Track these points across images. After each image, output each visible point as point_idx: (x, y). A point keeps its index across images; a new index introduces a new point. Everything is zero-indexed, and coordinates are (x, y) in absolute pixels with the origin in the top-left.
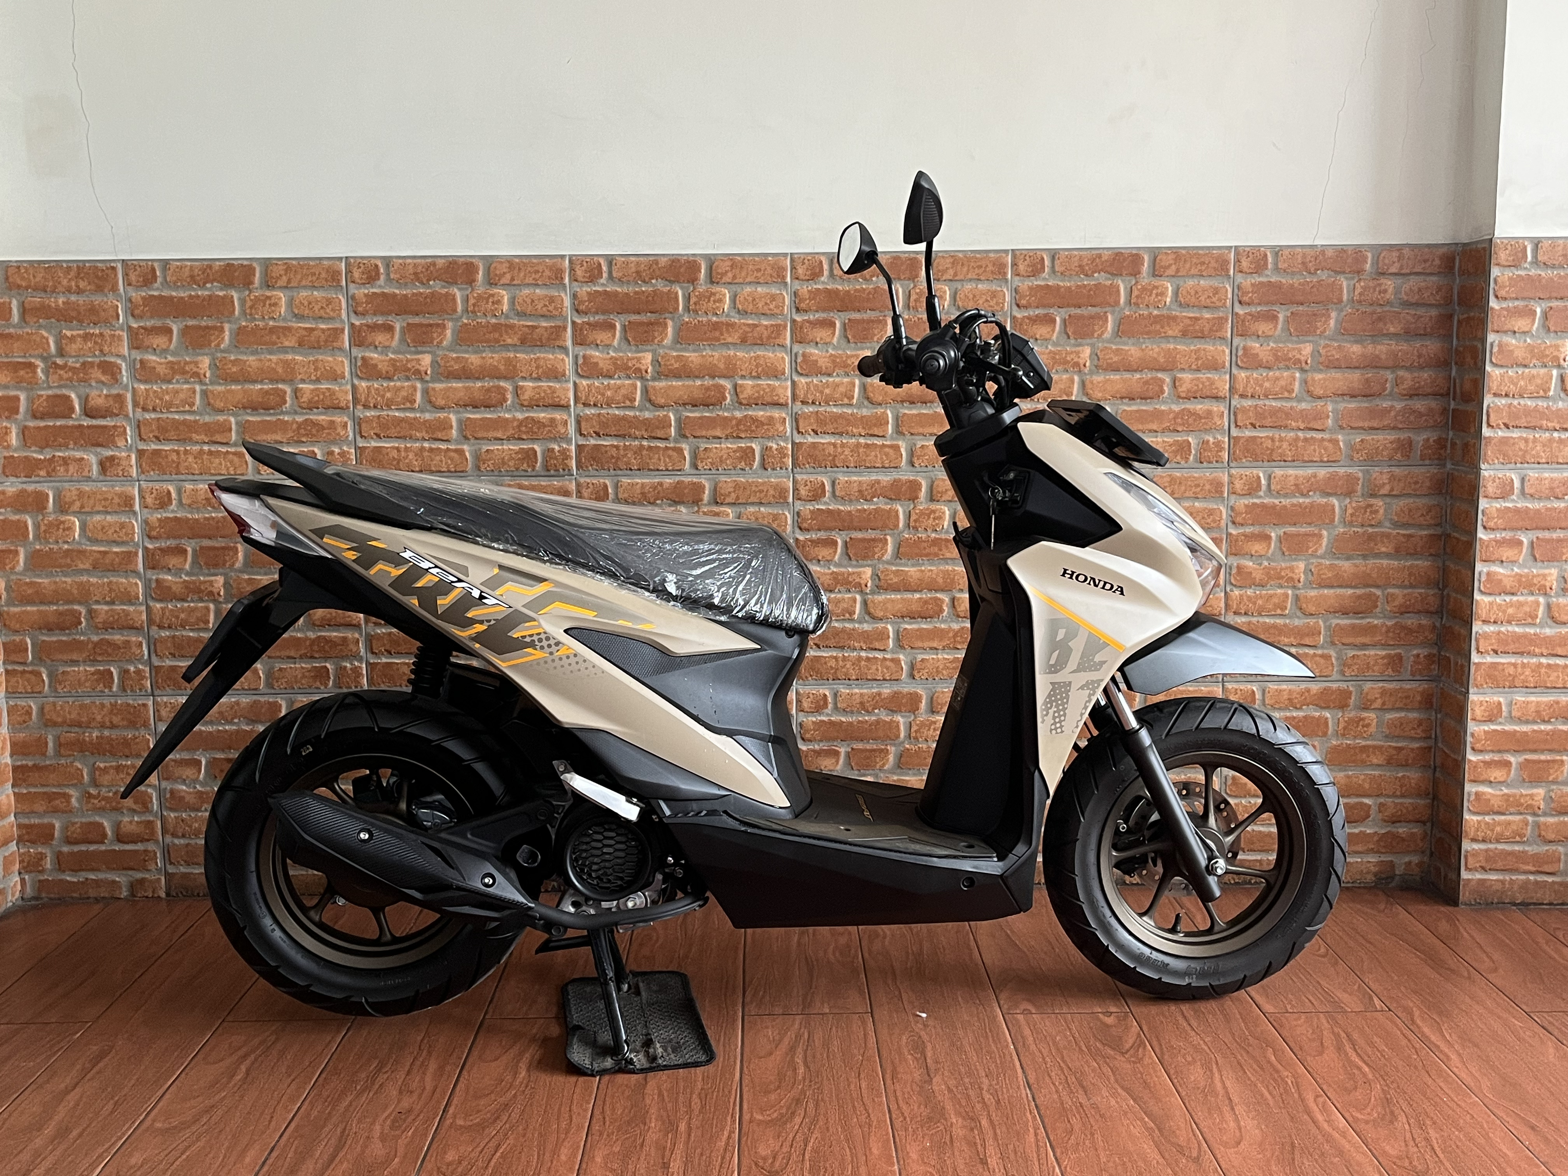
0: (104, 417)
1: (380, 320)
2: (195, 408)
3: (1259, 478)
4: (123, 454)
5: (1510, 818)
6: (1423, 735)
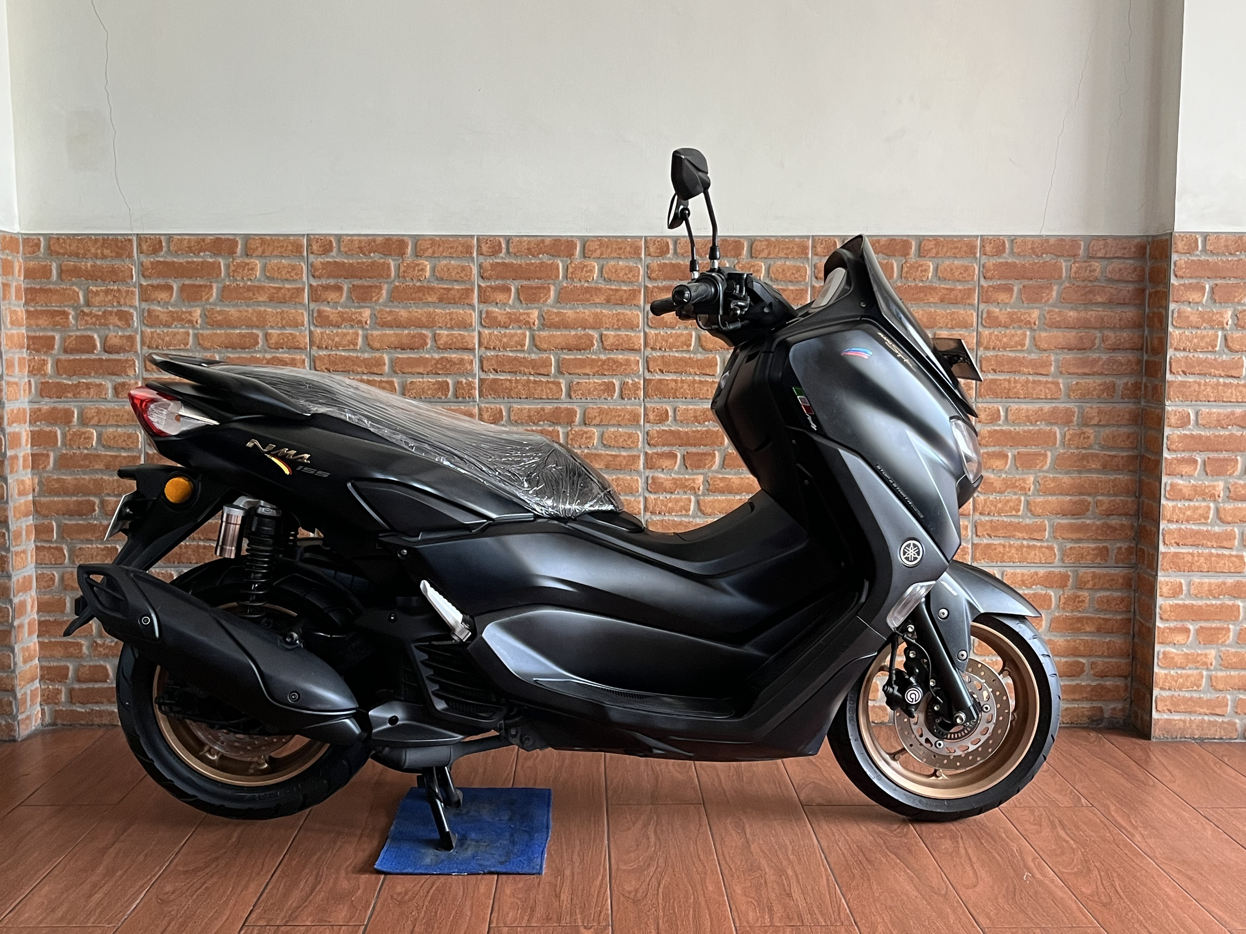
0: (118, 353)
1: (332, 282)
2: (188, 347)
3: (999, 410)
4: (132, 381)
5: (1190, 672)
6: (1124, 609)
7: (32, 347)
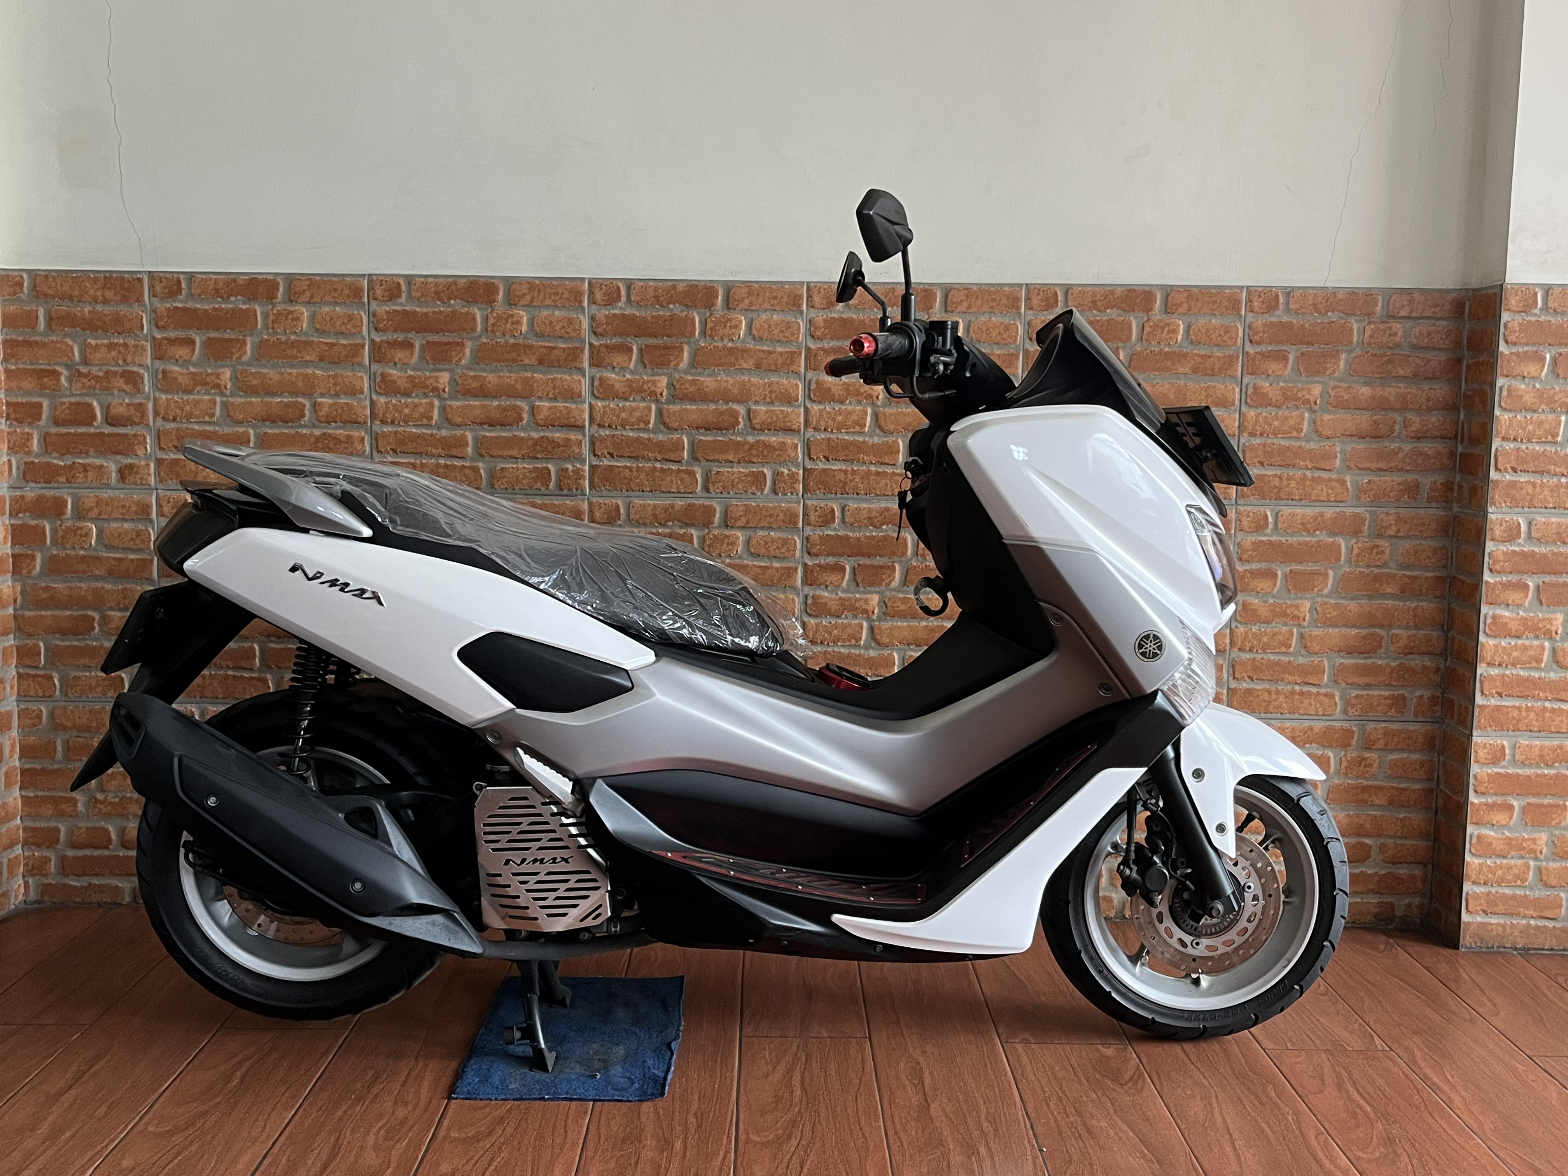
0: (124, 426)
1: (400, 337)
2: (215, 419)
3: (1266, 516)
4: (143, 463)
5: (1512, 862)
6: (1425, 777)
7: (12, 416)
